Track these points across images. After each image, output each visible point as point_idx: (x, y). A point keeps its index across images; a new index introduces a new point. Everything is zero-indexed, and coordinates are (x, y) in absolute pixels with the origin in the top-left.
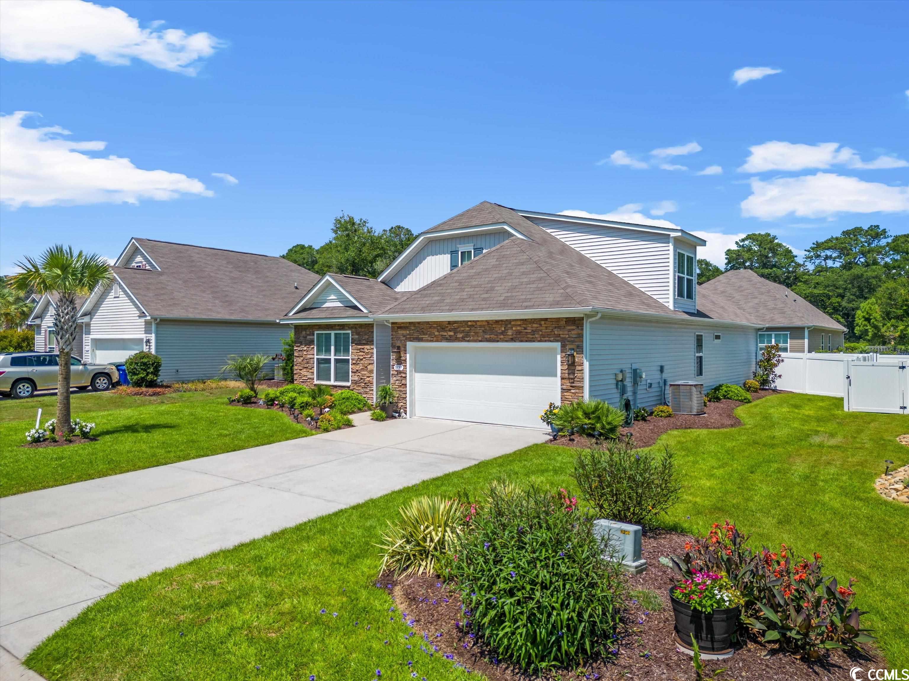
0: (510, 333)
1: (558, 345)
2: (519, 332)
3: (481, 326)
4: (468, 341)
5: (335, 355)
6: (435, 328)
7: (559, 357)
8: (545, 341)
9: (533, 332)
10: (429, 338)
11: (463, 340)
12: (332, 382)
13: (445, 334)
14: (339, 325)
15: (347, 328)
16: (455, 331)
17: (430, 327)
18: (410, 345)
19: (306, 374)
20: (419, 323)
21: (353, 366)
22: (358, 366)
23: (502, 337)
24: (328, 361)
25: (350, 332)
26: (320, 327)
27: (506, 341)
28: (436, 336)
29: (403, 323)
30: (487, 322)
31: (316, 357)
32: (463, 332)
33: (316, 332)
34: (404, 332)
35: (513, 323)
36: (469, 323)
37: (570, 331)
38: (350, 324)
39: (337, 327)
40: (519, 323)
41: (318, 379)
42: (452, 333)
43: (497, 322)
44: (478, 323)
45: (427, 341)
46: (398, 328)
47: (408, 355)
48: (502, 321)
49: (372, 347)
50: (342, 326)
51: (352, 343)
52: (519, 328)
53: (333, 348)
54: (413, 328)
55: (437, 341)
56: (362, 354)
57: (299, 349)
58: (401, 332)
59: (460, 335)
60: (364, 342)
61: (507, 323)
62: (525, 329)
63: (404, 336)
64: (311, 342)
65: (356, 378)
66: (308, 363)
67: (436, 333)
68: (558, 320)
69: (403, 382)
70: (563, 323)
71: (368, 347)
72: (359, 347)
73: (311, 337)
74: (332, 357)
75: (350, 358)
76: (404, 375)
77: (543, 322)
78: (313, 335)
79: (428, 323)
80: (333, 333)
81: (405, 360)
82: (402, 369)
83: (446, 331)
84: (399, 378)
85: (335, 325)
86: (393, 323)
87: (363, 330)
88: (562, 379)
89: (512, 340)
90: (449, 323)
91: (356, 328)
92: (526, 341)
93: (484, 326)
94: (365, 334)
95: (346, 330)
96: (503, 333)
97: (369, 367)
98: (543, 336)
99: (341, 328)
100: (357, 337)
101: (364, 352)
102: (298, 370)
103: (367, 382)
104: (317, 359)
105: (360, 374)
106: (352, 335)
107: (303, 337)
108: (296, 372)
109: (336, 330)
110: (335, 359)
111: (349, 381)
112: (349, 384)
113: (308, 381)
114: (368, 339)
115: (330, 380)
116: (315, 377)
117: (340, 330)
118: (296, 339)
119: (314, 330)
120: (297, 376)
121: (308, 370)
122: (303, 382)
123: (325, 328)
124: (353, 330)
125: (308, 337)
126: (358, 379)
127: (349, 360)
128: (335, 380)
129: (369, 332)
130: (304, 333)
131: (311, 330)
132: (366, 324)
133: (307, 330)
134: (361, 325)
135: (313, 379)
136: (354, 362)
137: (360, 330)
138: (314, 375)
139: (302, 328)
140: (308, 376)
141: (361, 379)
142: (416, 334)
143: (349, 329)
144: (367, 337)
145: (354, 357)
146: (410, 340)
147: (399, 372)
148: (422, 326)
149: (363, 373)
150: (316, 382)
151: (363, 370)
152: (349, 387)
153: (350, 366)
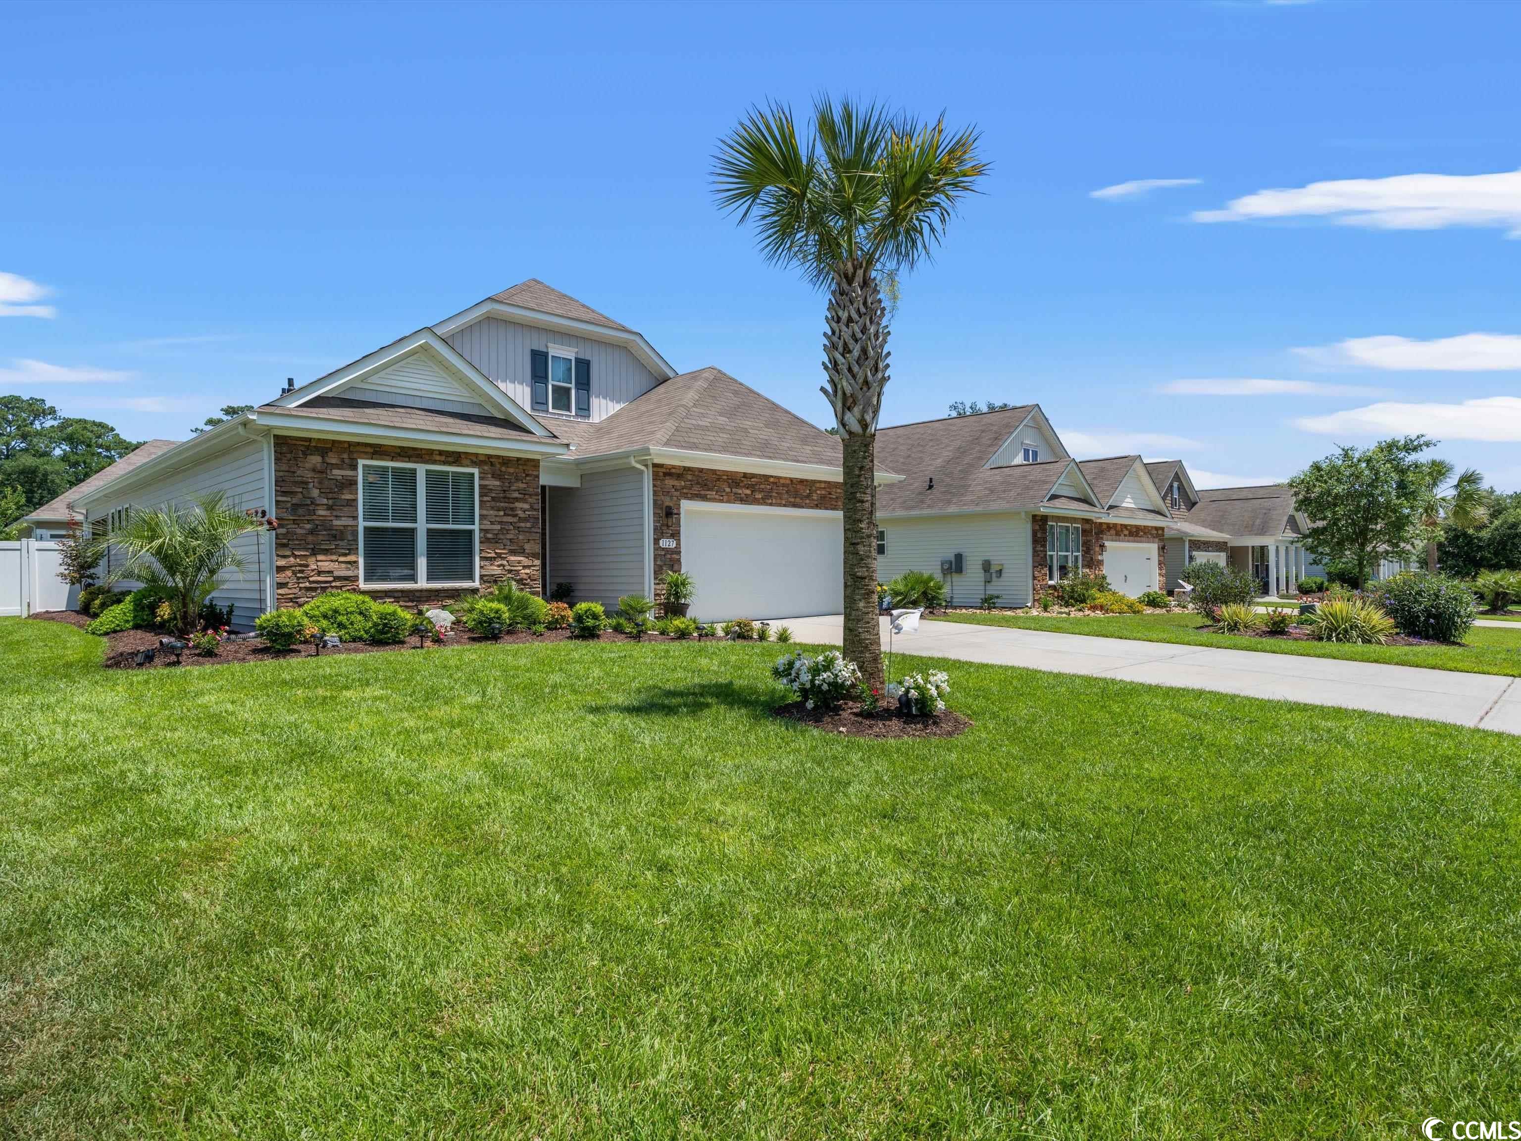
0: (814, 497)
2: (823, 497)
3: (784, 485)
4: (771, 504)
5: (428, 521)
6: (724, 481)
10: (717, 497)
11: (763, 502)
12: (422, 583)
13: (740, 492)
14: (441, 453)
15: (465, 462)
16: (753, 488)
17: (718, 480)
18: (685, 504)
19: (326, 566)
20: (701, 470)
21: (485, 546)
22: (500, 545)
23: (808, 501)
24: (410, 534)
25: (476, 471)
26: (377, 450)
27: (812, 508)
28: (727, 494)
29: (674, 467)
30: (791, 480)
31: (362, 524)
32: (763, 490)
33: (361, 462)
34: (676, 483)
35: (818, 485)
36: (772, 480)
38: (476, 454)
39: (438, 458)
40: (823, 485)
41: (367, 579)
42: (748, 492)
43: (802, 481)
44: (782, 481)
45: (714, 500)
46: (665, 474)
47: (683, 523)
48: (807, 481)
49: (535, 506)
50: (455, 457)
51: (481, 496)
52: (824, 492)
53: (421, 504)
54: (690, 477)
55: (729, 501)
56: (511, 519)
57: (296, 500)
58: (670, 482)
59: (759, 496)
60: (517, 495)
61: (811, 484)
62: (831, 494)
63: (676, 490)
64: (348, 485)
65: (496, 571)
66: (334, 538)
67: (728, 490)
69: (677, 568)
71: (526, 506)
72: (503, 504)
73: (350, 473)
74: (422, 526)
75: (476, 527)
76: (677, 556)
78: (354, 467)
79: (714, 472)
80: (421, 470)
81: (679, 531)
82: (674, 545)
83: (741, 487)
84: (668, 561)
85: (431, 452)
86: (655, 465)
87: (511, 470)
89: (817, 506)
90: (745, 475)
91: (492, 464)
93: (788, 485)
94: (517, 480)
95: (467, 466)
96: (808, 496)
97: (528, 548)
99: (450, 459)
100: (498, 483)
101: (515, 516)
102: (292, 559)
103: (525, 576)
104: (366, 528)
105: (505, 562)
106: (481, 478)
107: (314, 470)
108: (282, 563)
109: (435, 462)
110: (429, 531)
111: (471, 578)
112: (477, 584)
113: (334, 584)
114: (524, 489)
115: (413, 578)
116: (361, 573)
117: (444, 463)
118: (281, 474)
119: (355, 456)
120: (289, 573)
121: (334, 557)
122: (315, 589)
123: (399, 455)
124: (486, 468)
125: (335, 472)
126: (499, 572)
127: (470, 533)
128: (430, 578)
129: (527, 475)
130: (315, 460)
131: (345, 456)
132: (519, 459)
133: (330, 454)
134: (506, 461)
135: (356, 578)
136: (490, 536)
137: (503, 469)
138: (358, 568)
139: (308, 447)
140: (336, 574)
141: (510, 571)
142: (696, 489)
143: (474, 464)
144: (522, 486)
145: (487, 525)
146: (686, 496)
147: (668, 552)
148: (705, 476)
149: (512, 558)
150: (364, 586)
151: (512, 552)
152: (476, 591)
153: (477, 546)
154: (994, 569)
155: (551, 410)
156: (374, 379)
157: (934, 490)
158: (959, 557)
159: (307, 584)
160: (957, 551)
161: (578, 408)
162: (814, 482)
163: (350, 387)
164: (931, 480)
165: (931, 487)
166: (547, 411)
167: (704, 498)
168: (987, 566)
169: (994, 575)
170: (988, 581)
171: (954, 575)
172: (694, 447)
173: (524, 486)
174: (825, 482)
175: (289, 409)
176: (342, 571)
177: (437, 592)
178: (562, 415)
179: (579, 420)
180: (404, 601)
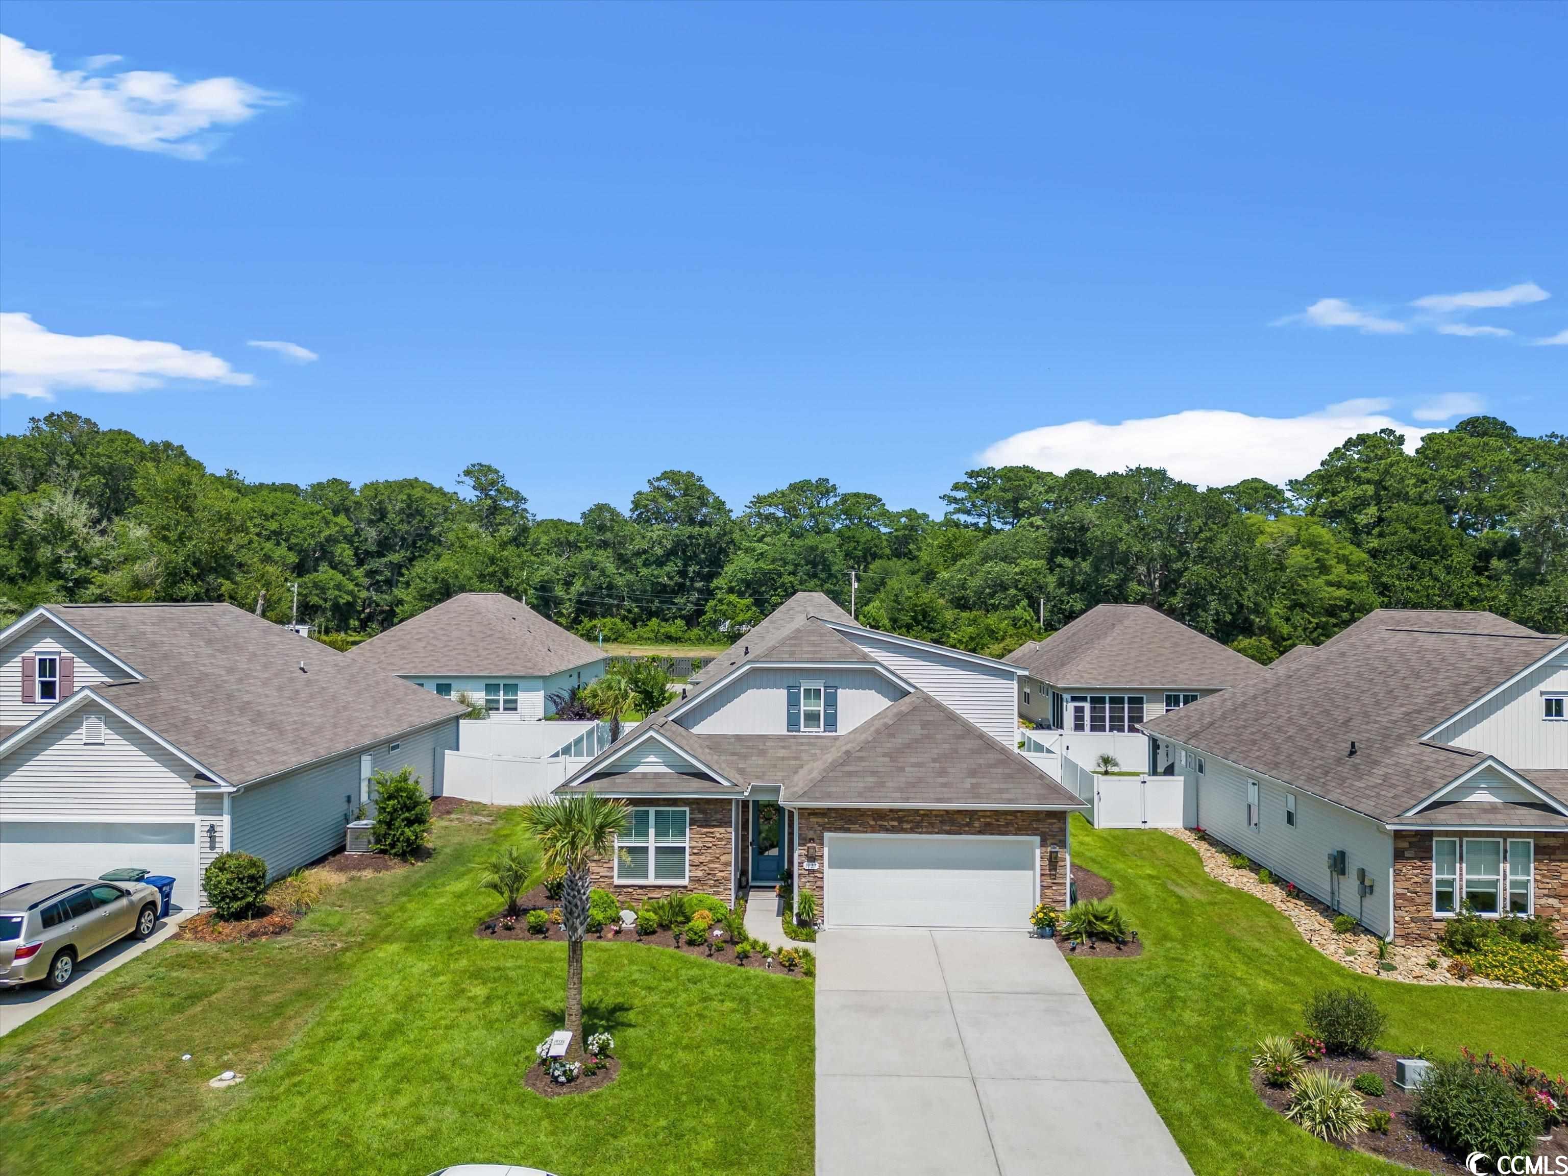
0: (977, 824)
1: (1037, 839)
3: (936, 816)
4: (920, 833)
5: (657, 842)
6: (868, 816)
7: (1038, 852)
8: (1021, 834)
9: (1007, 825)
10: (860, 829)
11: (912, 831)
12: (651, 880)
13: (886, 824)
14: (664, 800)
15: (680, 804)
16: (900, 820)
17: (863, 816)
18: (827, 835)
19: (596, 870)
20: (843, 810)
21: (693, 857)
22: (703, 857)
23: (966, 828)
24: (645, 850)
25: (687, 809)
27: (972, 834)
28: (871, 826)
29: (817, 809)
30: (946, 811)
31: (617, 844)
32: (912, 821)
34: (820, 820)
35: (981, 814)
36: (922, 813)
37: (1051, 824)
38: (689, 800)
39: (662, 803)
40: (989, 813)
41: (619, 877)
42: (895, 823)
43: (959, 812)
44: (934, 813)
45: (858, 831)
46: (809, 814)
47: (826, 850)
48: (966, 811)
49: (729, 830)
50: (674, 802)
51: (690, 825)
52: (988, 820)
53: (652, 831)
54: (833, 815)
55: (873, 832)
56: (711, 839)
58: (814, 820)
59: (907, 826)
60: (713, 823)
61: (972, 814)
62: (997, 821)
63: (821, 825)
65: (700, 874)
67: (872, 823)
68: (1037, 813)
69: (819, 884)
70: (1041, 816)
71: (722, 830)
72: (705, 830)
74: (652, 845)
75: (687, 845)
76: (819, 875)
77: (1019, 815)
79: (858, 810)
80: (652, 811)
81: (822, 856)
82: (816, 867)
83: (888, 820)
84: (811, 879)
85: (657, 800)
86: (800, 809)
87: (711, 809)
88: (1042, 875)
89: (980, 832)
90: (891, 810)
91: (697, 805)
92: (999, 834)
93: (942, 816)
94: (716, 813)
95: (681, 806)
96: (968, 825)
97: (723, 858)
98: (1019, 829)
99: (670, 803)
100: (702, 816)
101: (713, 837)
103: (720, 878)
104: (619, 847)
105: (706, 868)
106: (690, 814)
109: (660, 806)
110: (657, 848)
111: (683, 878)
112: (685, 882)
113: (600, 879)
114: (721, 819)
115: (646, 877)
116: (616, 874)
117: (666, 806)
121: (601, 865)
123: (638, 803)
124: (694, 807)
126: (703, 875)
127: (683, 849)
128: (657, 877)
129: (724, 809)
132: (717, 799)
134: (708, 801)
135: (612, 877)
136: (696, 851)
137: (707, 806)
138: (613, 870)
140: (601, 874)
141: (709, 874)
142: (839, 823)
143: (686, 805)
144: (719, 816)
145: (694, 844)
146: (829, 830)
147: (811, 872)
148: (849, 813)
149: (712, 866)
150: (617, 881)
151: (711, 861)
152: (685, 887)
153: (687, 857)
154: (1367, 882)
155: (802, 729)
156: (624, 760)
157: (1356, 759)
158: (1342, 856)
160: (1342, 847)
161: (827, 725)
162: (976, 812)
163: (612, 765)
164: (1353, 744)
165: (1352, 753)
166: (800, 731)
167: (848, 830)
168: (1361, 876)
169: (1368, 890)
170: (1363, 895)
171: (1338, 875)
173: (721, 817)
175: (572, 787)
176: (603, 872)
177: (660, 887)
178: (813, 731)
179: (827, 734)
180: (639, 891)
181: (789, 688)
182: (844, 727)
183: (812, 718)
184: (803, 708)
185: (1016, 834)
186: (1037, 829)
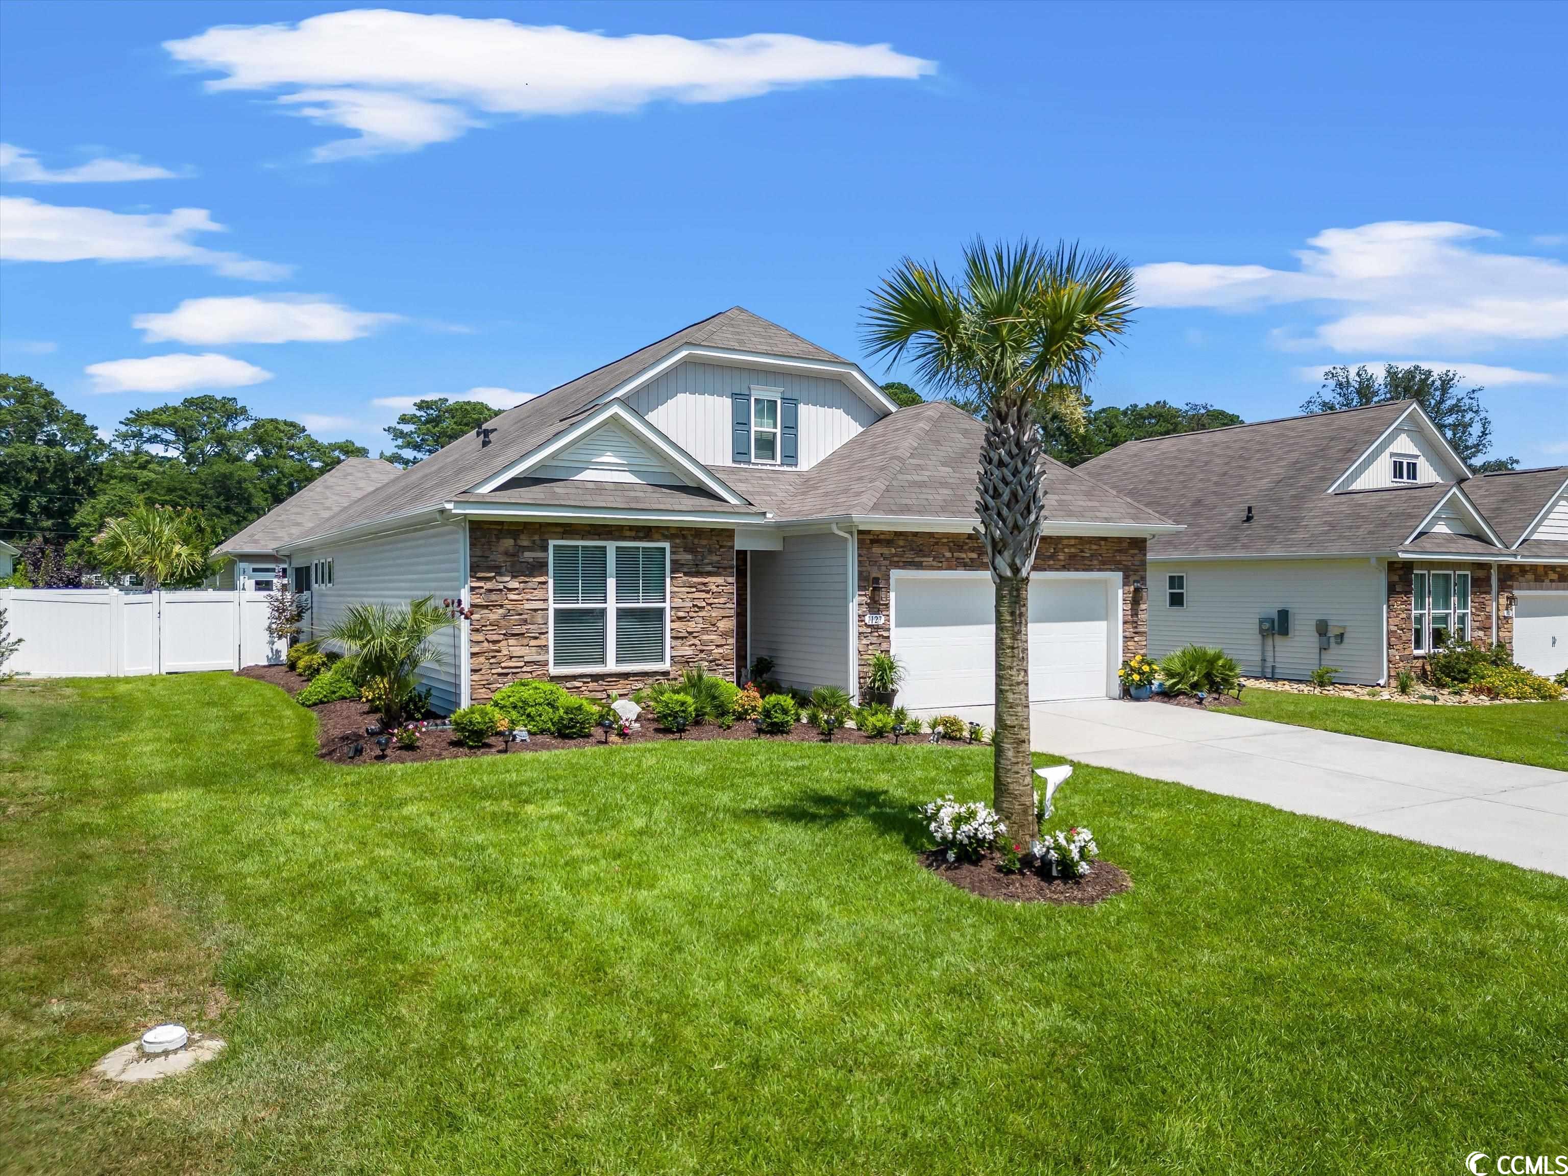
0: (1061, 557)
1: (1118, 576)
2: (1072, 557)
5: (618, 600)
6: (944, 544)
7: (1120, 592)
8: (1106, 570)
9: (1091, 557)
10: (935, 563)
12: (612, 666)
13: (964, 556)
14: (631, 528)
15: (656, 536)
16: (980, 551)
17: (937, 543)
18: (894, 574)
19: (517, 651)
20: (916, 534)
21: (676, 625)
22: (691, 624)
23: (1051, 562)
24: (603, 612)
25: (667, 545)
26: (568, 529)
27: (1057, 570)
28: (948, 560)
29: (882, 533)
31: (552, 606)
33: (552, 543)
34: (885, 551)
35: (1065, 542)
37: (1134, 555)
38: (667, 528)
39: (628, 533)
40: (1072, 542)
41: (557, 662)
42: (974, 556)
43: (1044, 539)
45: (931, 568)
46: (873, 542)
47: (892, 595)
48: (1051, 538)
49: (729, 579)
50: (646, 532)
51: (672, 572)
52: (1073, 550)
53: (611, 583)
54: (901, 543)
55: (950, 568)
56: (703, 595)
57: (489, 585)
58: (877, 550)
60: (709, 568)
61: (1057, 541)
62: (1082, 551)
63: (885, 559)
64: (539, 567)
65: (688, 651)
66: (525, 622)
67: (948, 555)
68: (1120, 540)
69: (884, 646)
70: (1125, 545)
71: (717, 580)
72: (695, 580)
73: (540, 555)
74: (612, 606)
75: (667, 605)
76: (885, 634)
77: (1103, 543)
78: (545, 549)
79: (931, 535)
80: (611, 546)
81: (887, 605)
82: (882, 621)
83: (965, 551)
84: (874, 640)
85: (621, 528)
86: (860, 532)
87: (704, 542)
88: (1125, 623)
89: (1064, 568)
90: (970, 537)
91: (684, 537)
92: (1084, 570)
94: (710, 552)
95: (658, 541)
96: (1052, 557)
97: (719, 625)
98: (1103, 563)
99: (641, 534)
100: (690, 557)
101: (708, 592)
102: (486, 644)
103: (718, 657)
104: (557, 611)
105: (697, 642)
106: (672, 553)
107: (506, 553)
108: (476, 649)
109: (624, 538)
110: (618, 609)
111: (662, 659)
112: (666, 666)
113: (524, 669)
114: (718, 562)
115: (603, 660)
116: (551, 657)
117: (634, 539)
118: (475, 559)
119: (546, 536)
120: (482, 659)
121: (525, 642)
122: (507, 674)
123: (589, 533)
124: (678, 541)
125: (527, 554)
126: (691, 652)
127: (661, 611)
128: (619, 661)
129: (721, 547)
130: (508, 543)
131: (536, 537)
132: (712, 530)
133: (522, 537)
134: (699, 532)
135: (546, 663)
136: (681, 614)
137: (696, 541)
138: (547, 652)
139: (501, 531)
140: (527, 659)
141: (702, 651)
142: (909, 556)
143: (665, 538)
144: (715, 558)
145: (678, 603)
146: (898, 567)
147: (875, 628)
148: (920, 541)
149: (705, 637)
150: (554, 670)
151: (704, 631)
152: (665, 674)
153: (668, 625)
154: (1333, 632)
155: (753, 460)
156: (564, 456)
157: (1254, 523)
158: (1284, 615)
159: (500, 670)
160: (1280, 606)
161: (785, 456)
162: (1060, 538)
163: (541, 465)
164: (1250, 509)
165: (1249, 519)
166: (749, 462)
167: (919, 566)
168: (1322, 628)
169: (1332, 640)
170: (1323, 648)
171: (1277, 637)
172: (906, 509)
173: (718, 558)
174: (1076, 538)
175: (483, 495)
176: (531, 655)
177: (626, 676)
178: (766, 465)
179: (785, 468)
180: (592, 685)
181: (734, 396)
182: (807, 461)
183: (766, 445)
184: (753, 429)
185: (1100, 570)
186: (1119, 562)
